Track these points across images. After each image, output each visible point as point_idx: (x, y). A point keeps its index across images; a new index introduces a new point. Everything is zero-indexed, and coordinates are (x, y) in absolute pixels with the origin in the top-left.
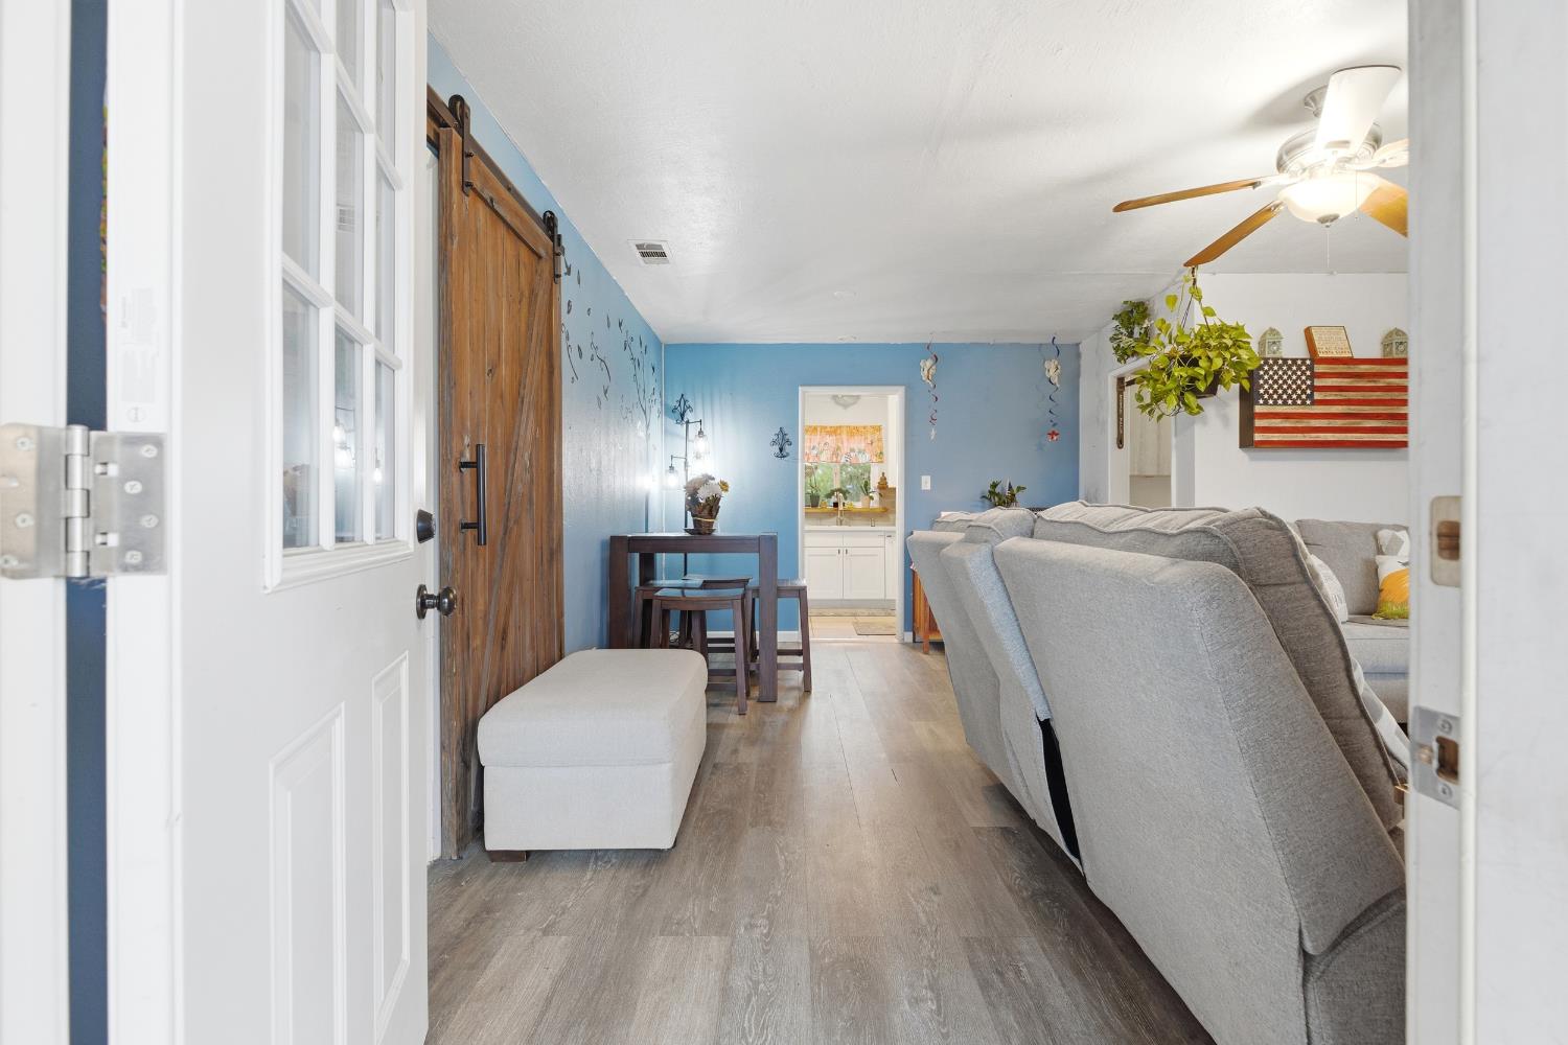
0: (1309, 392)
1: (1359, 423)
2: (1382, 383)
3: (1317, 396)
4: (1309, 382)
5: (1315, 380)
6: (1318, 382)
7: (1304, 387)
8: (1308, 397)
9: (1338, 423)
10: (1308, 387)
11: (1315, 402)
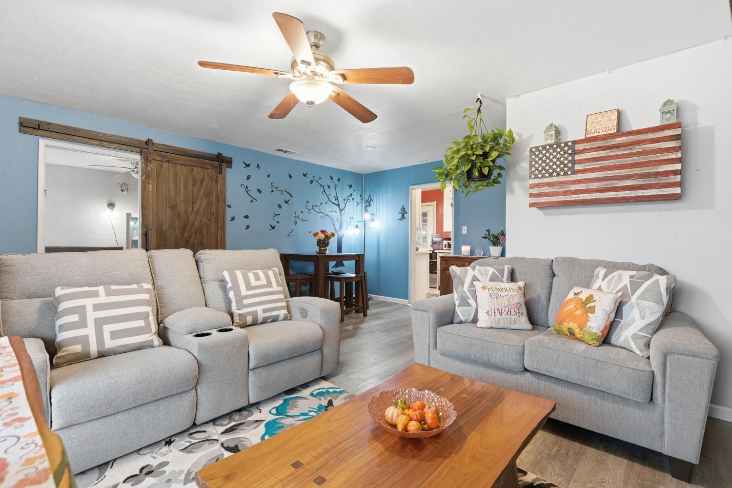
0: (570, 165)
1: (614, 184)
2: (638, 149)
3: (577, 167)
4: (570, 158)
5: (576, 156)
6: (577, 157)
7: (566, 162)
8: (569, 168)
9: (596, 185)
10: (569, 162)
11: (574, 172)
